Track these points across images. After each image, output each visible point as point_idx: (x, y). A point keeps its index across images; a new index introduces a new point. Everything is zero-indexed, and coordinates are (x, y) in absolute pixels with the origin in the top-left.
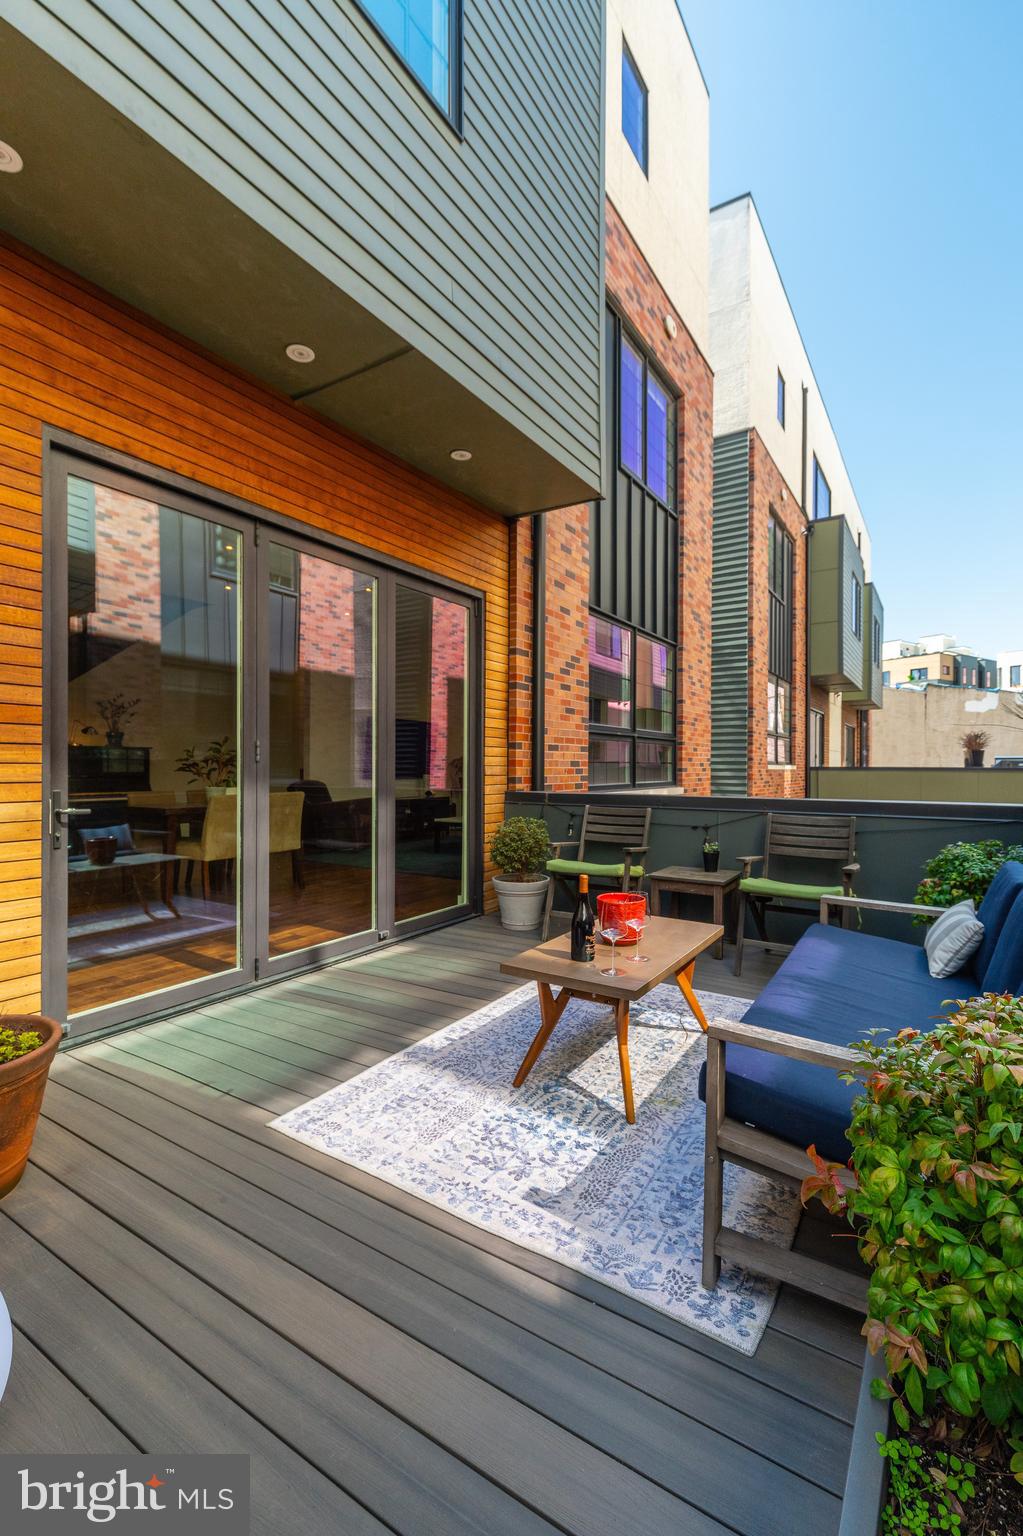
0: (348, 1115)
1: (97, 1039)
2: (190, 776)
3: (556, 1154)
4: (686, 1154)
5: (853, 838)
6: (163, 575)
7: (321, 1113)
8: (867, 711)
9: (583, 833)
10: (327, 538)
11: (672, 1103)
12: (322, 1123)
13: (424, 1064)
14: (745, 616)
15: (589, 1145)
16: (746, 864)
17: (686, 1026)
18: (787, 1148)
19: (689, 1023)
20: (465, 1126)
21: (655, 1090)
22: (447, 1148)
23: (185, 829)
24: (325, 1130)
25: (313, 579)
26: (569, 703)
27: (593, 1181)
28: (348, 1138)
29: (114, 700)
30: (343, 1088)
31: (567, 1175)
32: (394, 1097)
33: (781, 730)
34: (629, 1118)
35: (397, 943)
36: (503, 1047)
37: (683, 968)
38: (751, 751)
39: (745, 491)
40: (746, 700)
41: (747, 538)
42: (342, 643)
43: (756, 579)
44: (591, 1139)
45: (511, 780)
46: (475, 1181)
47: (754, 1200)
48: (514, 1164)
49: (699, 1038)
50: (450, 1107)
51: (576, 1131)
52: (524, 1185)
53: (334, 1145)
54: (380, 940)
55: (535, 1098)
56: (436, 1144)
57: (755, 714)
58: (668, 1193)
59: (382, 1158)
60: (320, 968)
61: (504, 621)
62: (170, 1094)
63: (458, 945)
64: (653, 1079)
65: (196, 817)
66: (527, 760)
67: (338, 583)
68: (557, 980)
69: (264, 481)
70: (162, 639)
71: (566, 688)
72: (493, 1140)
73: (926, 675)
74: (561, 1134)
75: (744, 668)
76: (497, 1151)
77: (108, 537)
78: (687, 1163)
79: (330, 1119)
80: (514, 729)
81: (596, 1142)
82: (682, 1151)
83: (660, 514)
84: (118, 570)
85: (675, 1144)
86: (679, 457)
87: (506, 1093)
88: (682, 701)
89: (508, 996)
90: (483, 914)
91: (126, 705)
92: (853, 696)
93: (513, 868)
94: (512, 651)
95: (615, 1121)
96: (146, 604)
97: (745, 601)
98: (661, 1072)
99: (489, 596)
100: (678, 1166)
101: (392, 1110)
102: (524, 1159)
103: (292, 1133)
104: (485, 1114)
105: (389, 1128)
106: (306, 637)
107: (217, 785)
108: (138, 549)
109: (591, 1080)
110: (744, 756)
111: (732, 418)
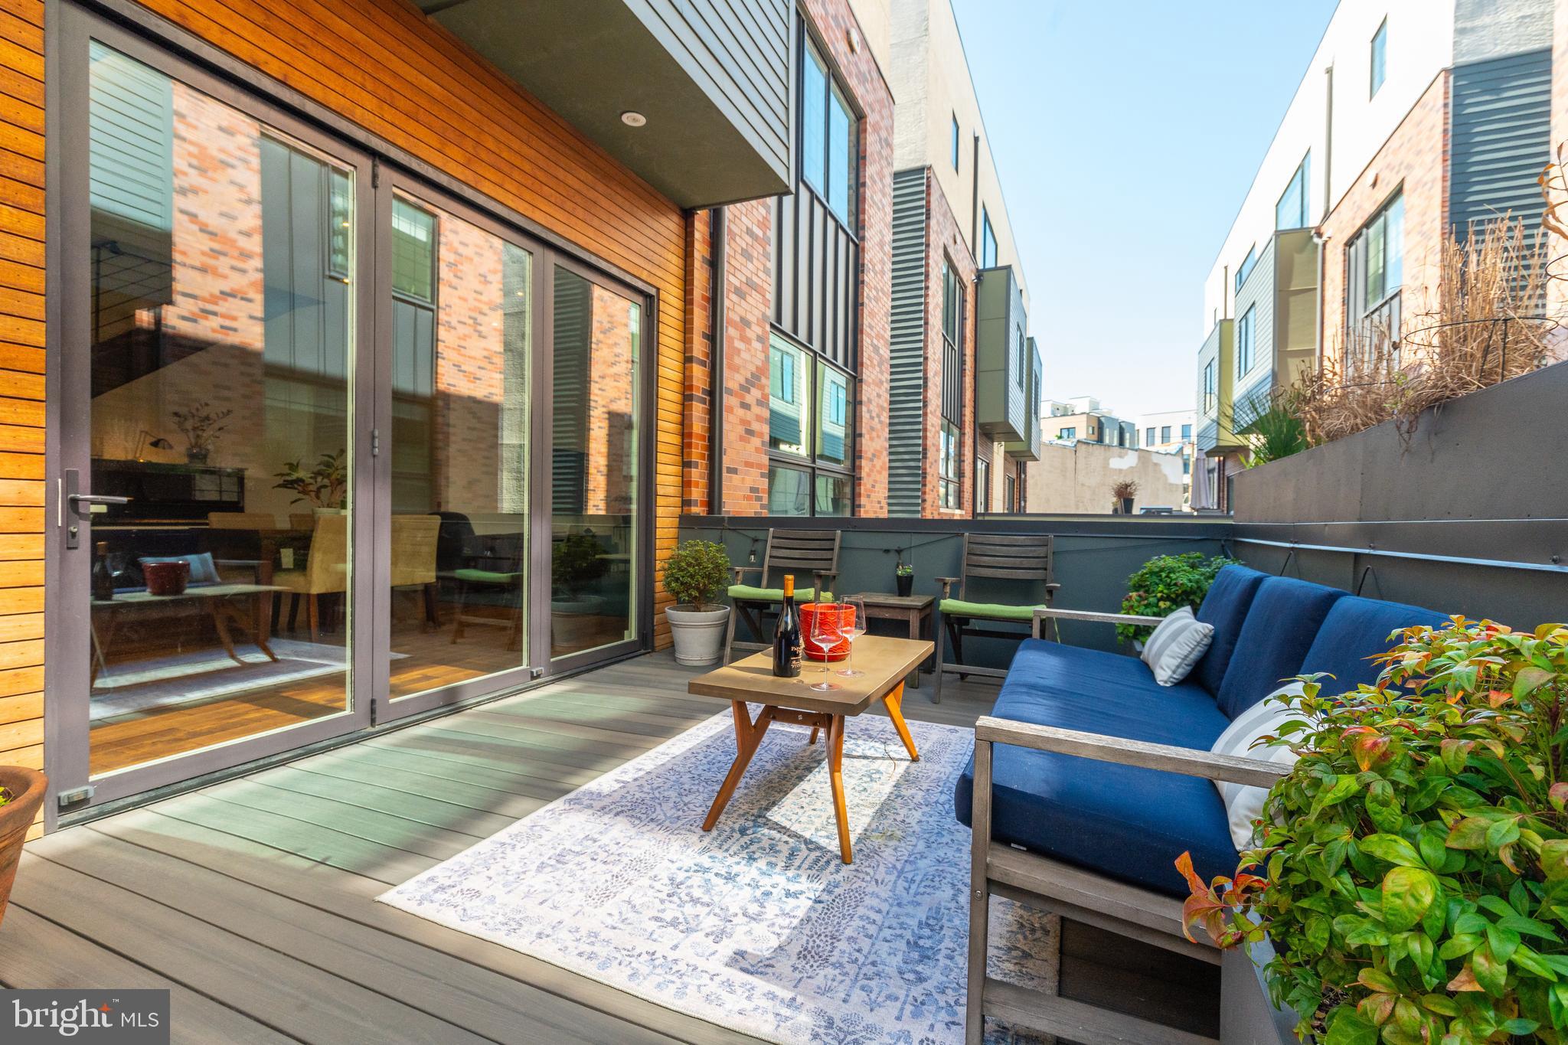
0: (490, 878)
1: (136, 805)
2: (293, 494)
3: (762, 906)
4: (916, 894)
5: (1050, 557)
6: (266, 270)
7: (452, 879)
8: (1025, 463)
9: (767, 558)
10: (468, 193)
11: (891, 837)
12: (454, 891)
13: (590, 812)
14: (920, 356)
15: (802, 893)
16: (945, 584)
17: (892, 755)
18: (1071, 872)
19: (895, 752)
20: (645, 881)
21: (869, 825)
22: (624, 910)
23: (287, 556)
24: (458, 899)
25: (455, 292)
26: (749, 423)
27: (812, 936)
28: (489, 908)
29: (198, 410)
30: (484, 846)
31: (779, 931)
32: (551, 852)
33: (951, 475)
34: (845, 858)
35: (553, 682)
36: (686, 787)
37: (892, 690)
38: (924, 493)
39: (921, 229)
40: (920, 441)
41: (923, 277)
42: (489, 366)
43: (931, 320)
44: (803, 884)
45: (686, 503)
46: (662, 949)
47: (1004, 942)
48: (710, 923)
49: (908, 767)
50: (625, 860)
51: (784, 877)
52: (727, 948)
53: (471, 918)
54: (533, 678)
55: (730, 842)
56: (610, 905)
57: (929, 455)
58: (904, 942)
59: (536, 929)
60: (458, 710)
61: (679, 325)
62: (237, 869)
63: (628, 682)
64: (866, 812)
65: (302, 542)
66: (704, 481)
67: (484, 298)
68: (757, 697)
69: (386, 106)
70: (266, 344)
71: (745, 406)
72: (683, 895)
73: (1074, 434)
74: (766, 882)
75: (918, 408)
76: (689, 909)
77: (193, 217)
78: (919, 904)
79: (466, 885)
80: (690, 445)
81: (809, 888)
82: (912, 891)
83: (842, 237)
84: (205, 259)
85: (901, 884)
86: (861, 181)
87: (695, 838)
88: (861, 435)
89: (688, 732)
90: (653, 650)
91: (213, 416)
92: (1016, 446)
93: (690, 595)
94: (687, 360)
95: (828, 862)
96: (243, 303)
97: (920, 341)
98: (873, 804)
99: (663, 295)
100: (910, 909)
101: (550, 869)
102: (723, 915)
103: (412, 907)
104: (670, 865)
105: (545, 891)
106: (444, 355)
107: (329, 506)
108: (233, 235)
109: (794, 817)
110: (918, 497)
111: (910, 153)
